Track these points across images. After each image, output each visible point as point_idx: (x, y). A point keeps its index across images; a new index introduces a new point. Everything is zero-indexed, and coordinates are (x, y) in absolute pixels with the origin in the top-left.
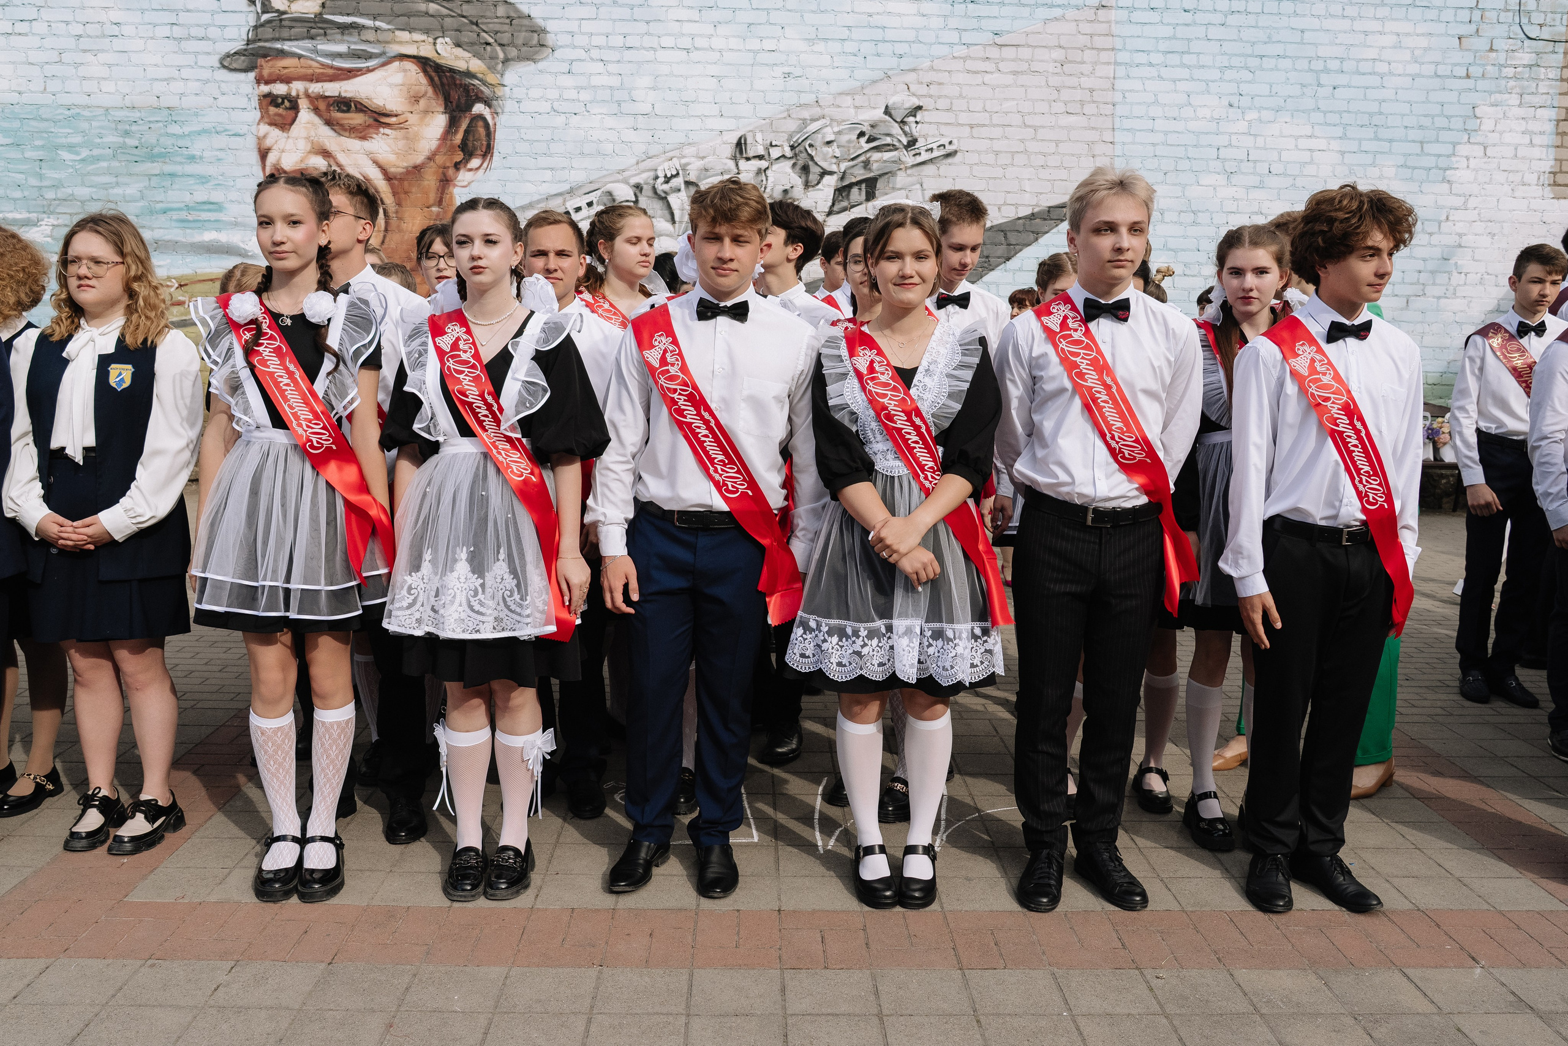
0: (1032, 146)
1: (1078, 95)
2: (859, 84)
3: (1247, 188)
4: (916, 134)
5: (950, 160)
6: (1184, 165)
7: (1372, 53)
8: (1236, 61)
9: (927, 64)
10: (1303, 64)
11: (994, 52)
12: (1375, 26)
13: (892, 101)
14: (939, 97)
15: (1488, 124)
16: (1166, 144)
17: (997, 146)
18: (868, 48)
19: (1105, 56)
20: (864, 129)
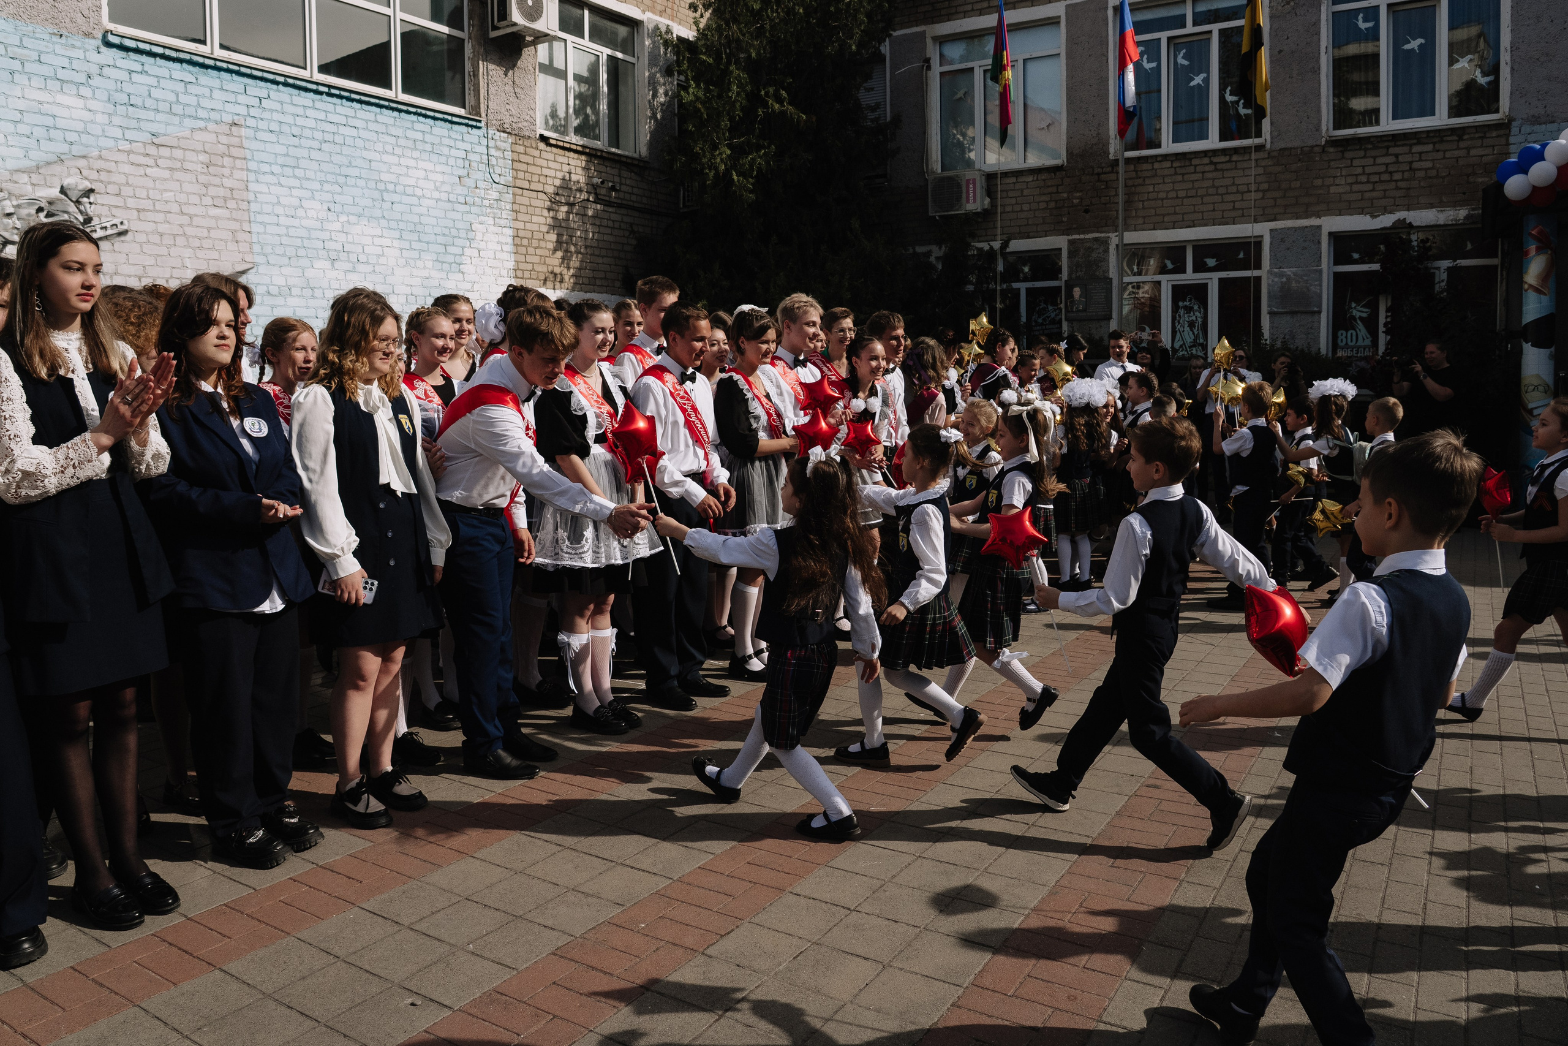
0: (190, 231)
1: (222, 192)
2: (34, 164)
3: (345, 272)
4: (91, 214)
5: (122, 238)
6: (301, 252)
7: (412, 182)
8: (330, 178)
9: (96, 153)
10: (372, 184)
11: (152, 150)
12: (412, 163)
13: (67, 182)
14: (109, 183)
15: (479, 236)
16: (287, 235)
17: (162, 228)
18: (39, 132)
19: (239, 163)
20: (43, 205)
